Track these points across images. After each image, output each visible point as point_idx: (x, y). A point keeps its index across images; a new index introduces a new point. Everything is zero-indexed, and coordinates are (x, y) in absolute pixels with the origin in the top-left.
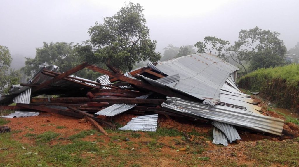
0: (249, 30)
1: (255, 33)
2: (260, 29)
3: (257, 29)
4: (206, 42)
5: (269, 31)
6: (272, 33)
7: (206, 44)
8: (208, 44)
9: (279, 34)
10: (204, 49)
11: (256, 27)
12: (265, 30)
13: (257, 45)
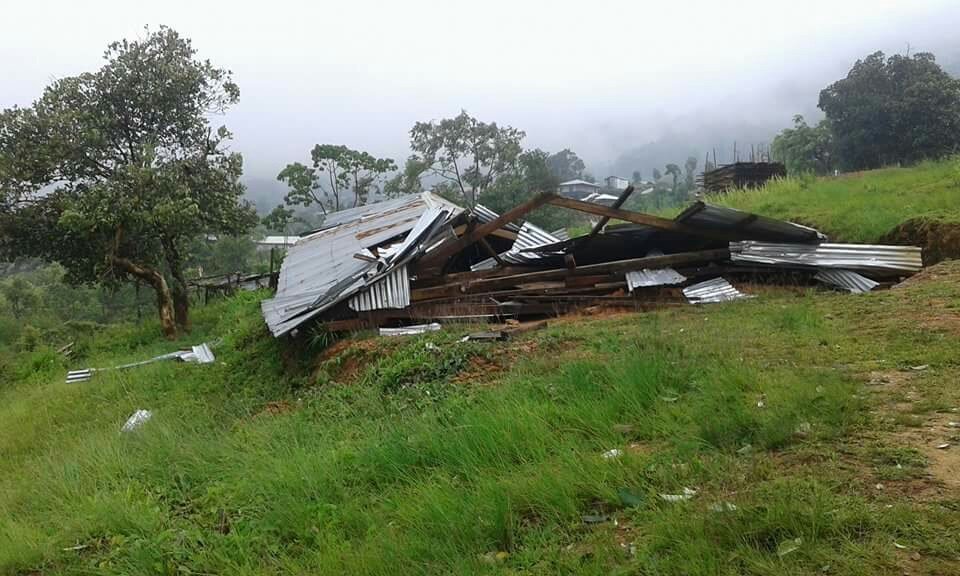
0: (439, 124)
1: (456, 131)
2: (474, 120)
3: (463, 119)
4: (316, 165)
5: (494, 124)
6: (503, 131)
7: (317, 173)
8: (322, 169)
9: (524, 133)
10: (311, 187)
11: (461, 112)
12: (484, 122)
13: (466, 170)
